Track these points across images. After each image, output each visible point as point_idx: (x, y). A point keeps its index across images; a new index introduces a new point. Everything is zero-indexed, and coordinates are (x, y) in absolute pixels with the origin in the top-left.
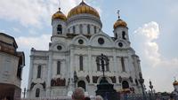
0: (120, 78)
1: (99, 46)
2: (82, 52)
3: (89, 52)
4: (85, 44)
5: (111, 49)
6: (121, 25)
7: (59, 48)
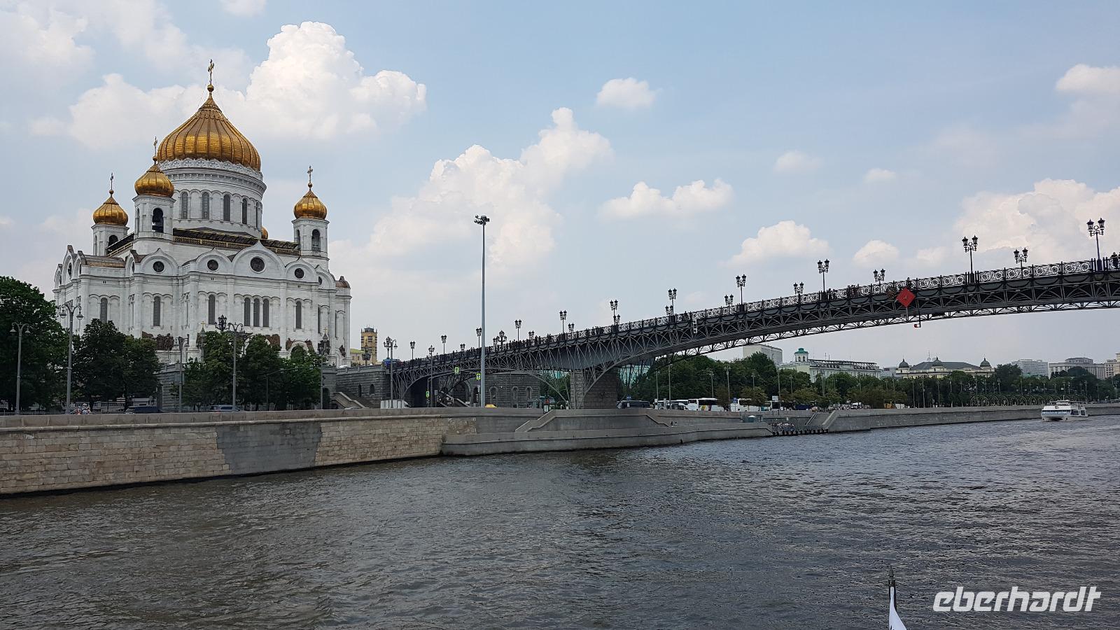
0: (289, 343)
1: (253, 274)
2: (214, 287)
3: (229, 288)
4: (221, 270)
5: (278, 281)
6: (310, 212)
7: (159, 266)
